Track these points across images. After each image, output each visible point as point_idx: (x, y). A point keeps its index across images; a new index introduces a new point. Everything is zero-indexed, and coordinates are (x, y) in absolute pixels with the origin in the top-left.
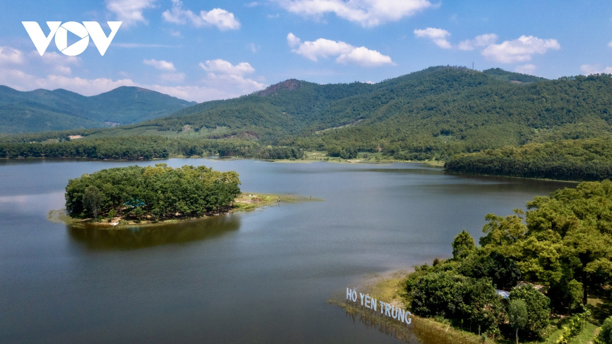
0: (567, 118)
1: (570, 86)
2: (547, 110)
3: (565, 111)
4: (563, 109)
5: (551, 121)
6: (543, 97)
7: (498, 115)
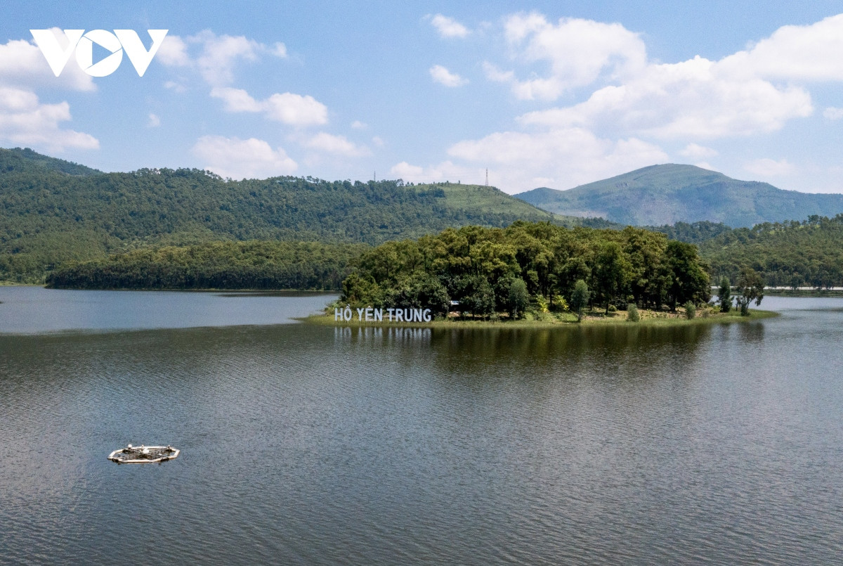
0: (162, 226)
1: (156, 183)
2: (132, 214)
3: (157, 217)
4: (154, 213)
5: (140, 229)
6: (122, 195)
7: (58, 219)
